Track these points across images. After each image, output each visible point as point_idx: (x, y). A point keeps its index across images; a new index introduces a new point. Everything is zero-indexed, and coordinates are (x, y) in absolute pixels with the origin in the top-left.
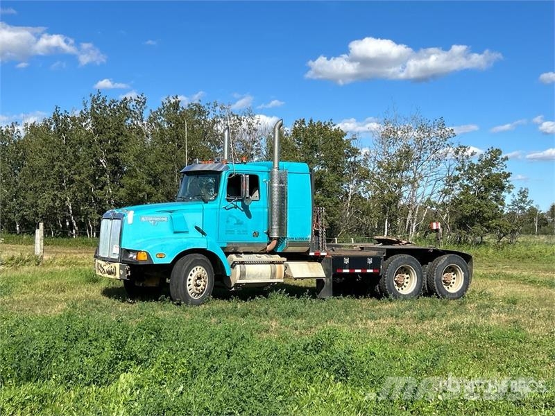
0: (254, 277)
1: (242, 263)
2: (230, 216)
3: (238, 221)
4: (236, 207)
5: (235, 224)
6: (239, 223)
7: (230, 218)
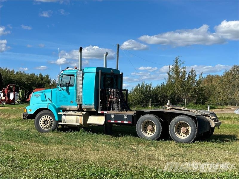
0: (69, 122)
1: (65, 115)
2: (61, 94)
3: (64, 96)
4: (64, 90)
5: (63, 97)
6: (65, 97)
7: (61, 95)
